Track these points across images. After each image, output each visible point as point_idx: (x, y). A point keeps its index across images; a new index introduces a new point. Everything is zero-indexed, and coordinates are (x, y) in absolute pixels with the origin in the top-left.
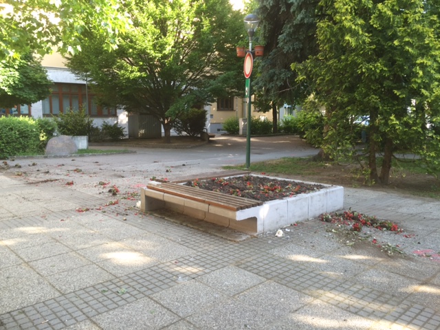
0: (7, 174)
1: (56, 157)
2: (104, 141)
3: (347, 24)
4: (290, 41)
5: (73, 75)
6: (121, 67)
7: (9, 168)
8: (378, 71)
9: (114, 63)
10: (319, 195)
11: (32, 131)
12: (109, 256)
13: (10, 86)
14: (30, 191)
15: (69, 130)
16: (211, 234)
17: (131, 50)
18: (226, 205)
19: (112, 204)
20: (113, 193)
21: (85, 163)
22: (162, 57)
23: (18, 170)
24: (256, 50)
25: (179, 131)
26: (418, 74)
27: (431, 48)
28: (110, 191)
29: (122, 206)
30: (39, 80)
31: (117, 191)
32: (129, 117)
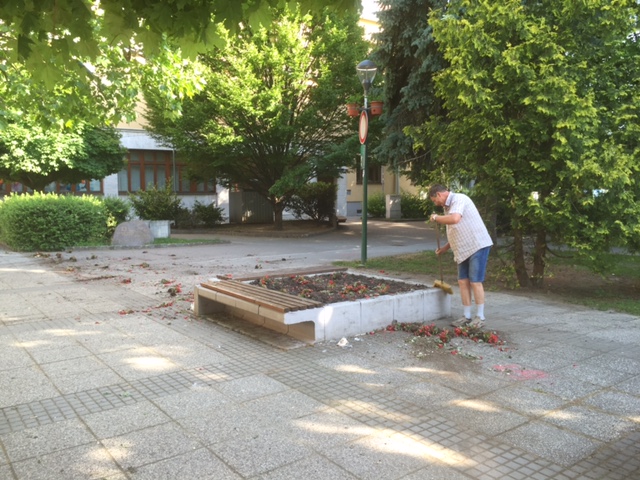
0: (59, 270)
1: (124, 248)
2: (195, 227)
4: (416, 94)
5: (154, 140)
6: (212, 129)
7: (61, 261)
8: (508, 137)
9: (201, 124)
10: (412, 298)
11: (96, 215)
12: (129, 361)
13: (71, 157)
14: (74, 290)
15: (149, 212)
16: (260, 341)
17: (222, 106)
18: (275, 305)
19: (164, 306)
20: (172, 293)
21: (158, 257)
22: (265, 115)
23: (71, 264)
24: (373, 107)
25: (299, 214)
26: (559, 142)
27: (574, 108)
28: (170, 291)
29: (174, 308)
30: (109, 149)
31: (178, 291)
32: (231, 194)
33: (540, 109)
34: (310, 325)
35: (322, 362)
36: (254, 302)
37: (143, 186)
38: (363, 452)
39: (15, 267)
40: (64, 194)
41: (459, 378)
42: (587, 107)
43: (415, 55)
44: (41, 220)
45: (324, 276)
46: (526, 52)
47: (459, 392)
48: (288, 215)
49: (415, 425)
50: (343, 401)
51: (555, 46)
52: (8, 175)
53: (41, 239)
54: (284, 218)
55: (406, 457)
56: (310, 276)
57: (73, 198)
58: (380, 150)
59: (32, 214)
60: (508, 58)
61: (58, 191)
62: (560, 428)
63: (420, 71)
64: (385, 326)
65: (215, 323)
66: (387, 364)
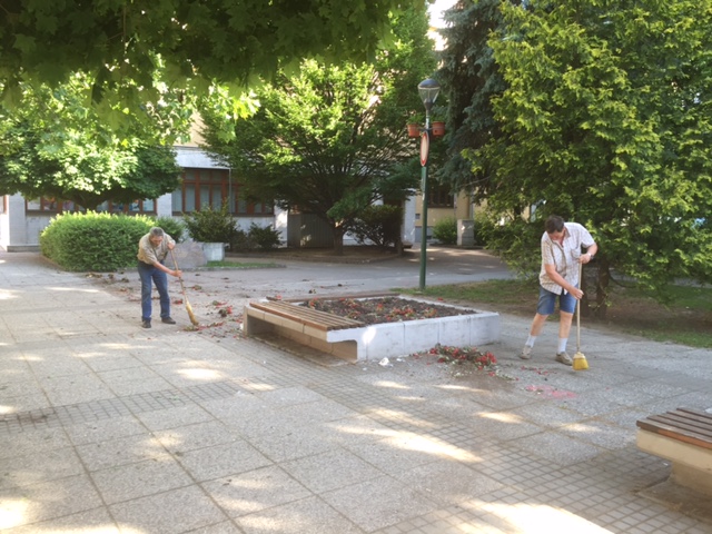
0: (111, 290)
3: (519, 102)
4: (479, 115)
5: (209, 159)
6: (268, 149)
7: (113, 282)
9: (258, 143)
10: (458, 322)
13: (124, 176)
15: (203, 234)
17: (280, 125)
18: (319, 324)
19: (214, 325)
20: (223, 314)
21: (212, 279)
22: (325, 135)
23: (123, 285)
24: (435, 127)
25: (362, 238)
26: (619, 167)
27: (634, 132)
28: (221, 312)
29: (224, 328)
30: (163, 168)
31: (229, 313)
32: (289, 216)
33: (599, 133)
34: (353, 343)
35: (362, 379)
36: (299, 321)
37: (198, 206)
38: (384, 448)
39: (68, 286)
40: (118, 214)
41: (490, 394)
42: (647, 133)
43: (479, 74)
44: (94, 239)
45: (375, 300)
46: (587, 75)
47: (485, 407)
48: (349, 239)
49: (436, 430)
50: (374, 410)
51: (616, 70)
52: (61, 193)
53: (94, 259)
54: (345, 243)
55: (421, 453)
56: (360, 300)
57: (126, 217)
58: (442, 173)
59: (85, 233)
60: (569, 82)
61: (111, 212)
62: (573, 437)
63: (483, 91)
64: (429, 349)
65: (263, 342)
66: (424, 381)
